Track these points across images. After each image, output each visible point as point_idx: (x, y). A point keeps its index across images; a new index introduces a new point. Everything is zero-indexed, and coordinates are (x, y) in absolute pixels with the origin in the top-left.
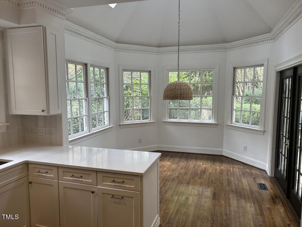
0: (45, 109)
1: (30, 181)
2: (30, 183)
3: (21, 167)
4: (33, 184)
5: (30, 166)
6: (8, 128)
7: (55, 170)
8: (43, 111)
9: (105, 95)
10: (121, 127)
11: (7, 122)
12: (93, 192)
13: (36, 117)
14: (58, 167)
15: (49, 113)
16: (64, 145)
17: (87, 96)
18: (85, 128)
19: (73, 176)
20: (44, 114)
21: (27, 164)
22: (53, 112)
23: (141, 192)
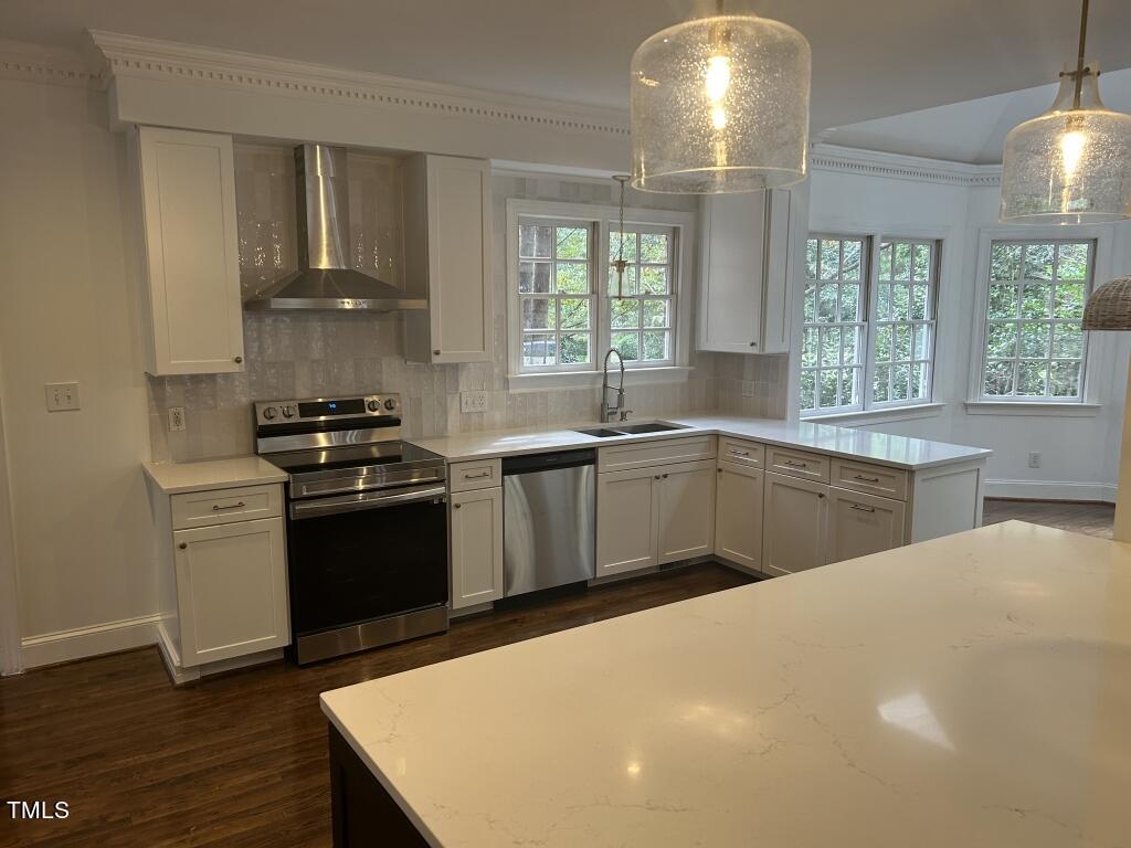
0: (756, 340)
1: (719, 467)
2: (720, 470)
3: (706, 439)
4: (723, 473)
5: (722, 440)
6: (691, 375)
7: (762, 449)
8: (752, 344)
9: (926, 317)
10: (970, 411)
11: (690, 365)
12: (821, 496)
13: (741, 356)
14: (766, 444)
15: (763, 350)
16: (789, 418)
17: (866, 319)
18: (855, 400)
19: (789, 464)
20: (755, 351)
21: (716, 435)
22: (770, 349)
23: (909, 502)
